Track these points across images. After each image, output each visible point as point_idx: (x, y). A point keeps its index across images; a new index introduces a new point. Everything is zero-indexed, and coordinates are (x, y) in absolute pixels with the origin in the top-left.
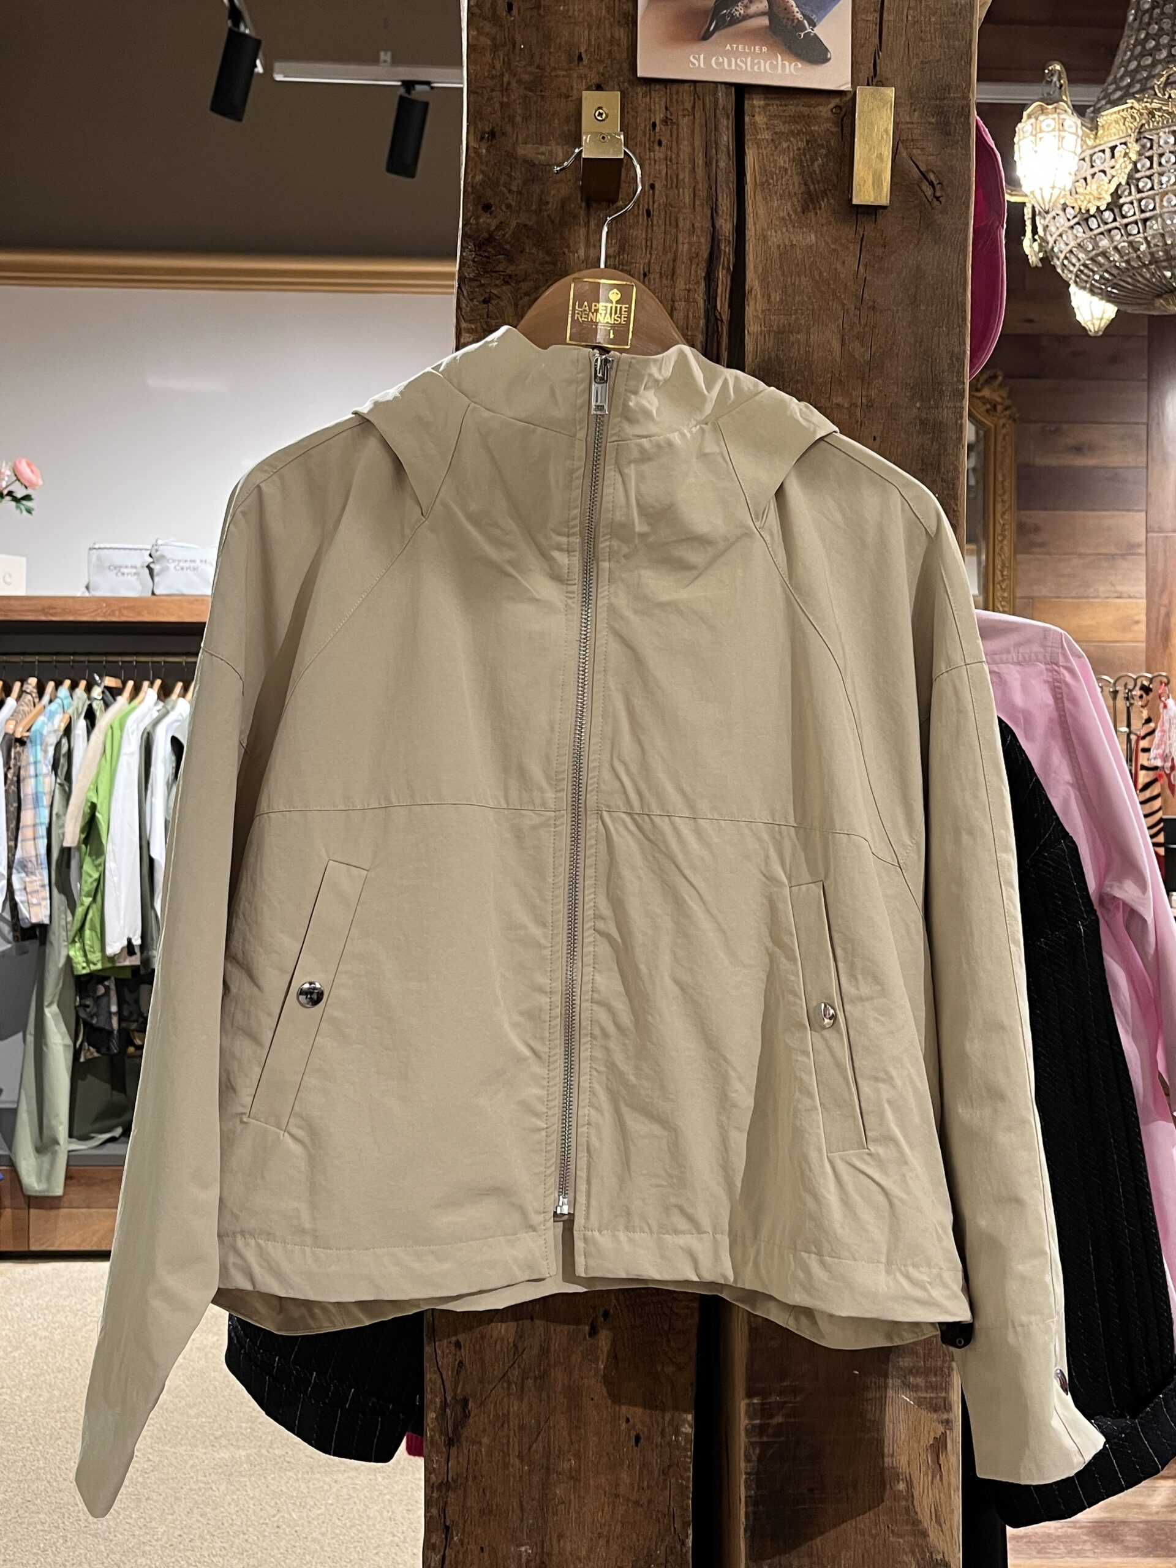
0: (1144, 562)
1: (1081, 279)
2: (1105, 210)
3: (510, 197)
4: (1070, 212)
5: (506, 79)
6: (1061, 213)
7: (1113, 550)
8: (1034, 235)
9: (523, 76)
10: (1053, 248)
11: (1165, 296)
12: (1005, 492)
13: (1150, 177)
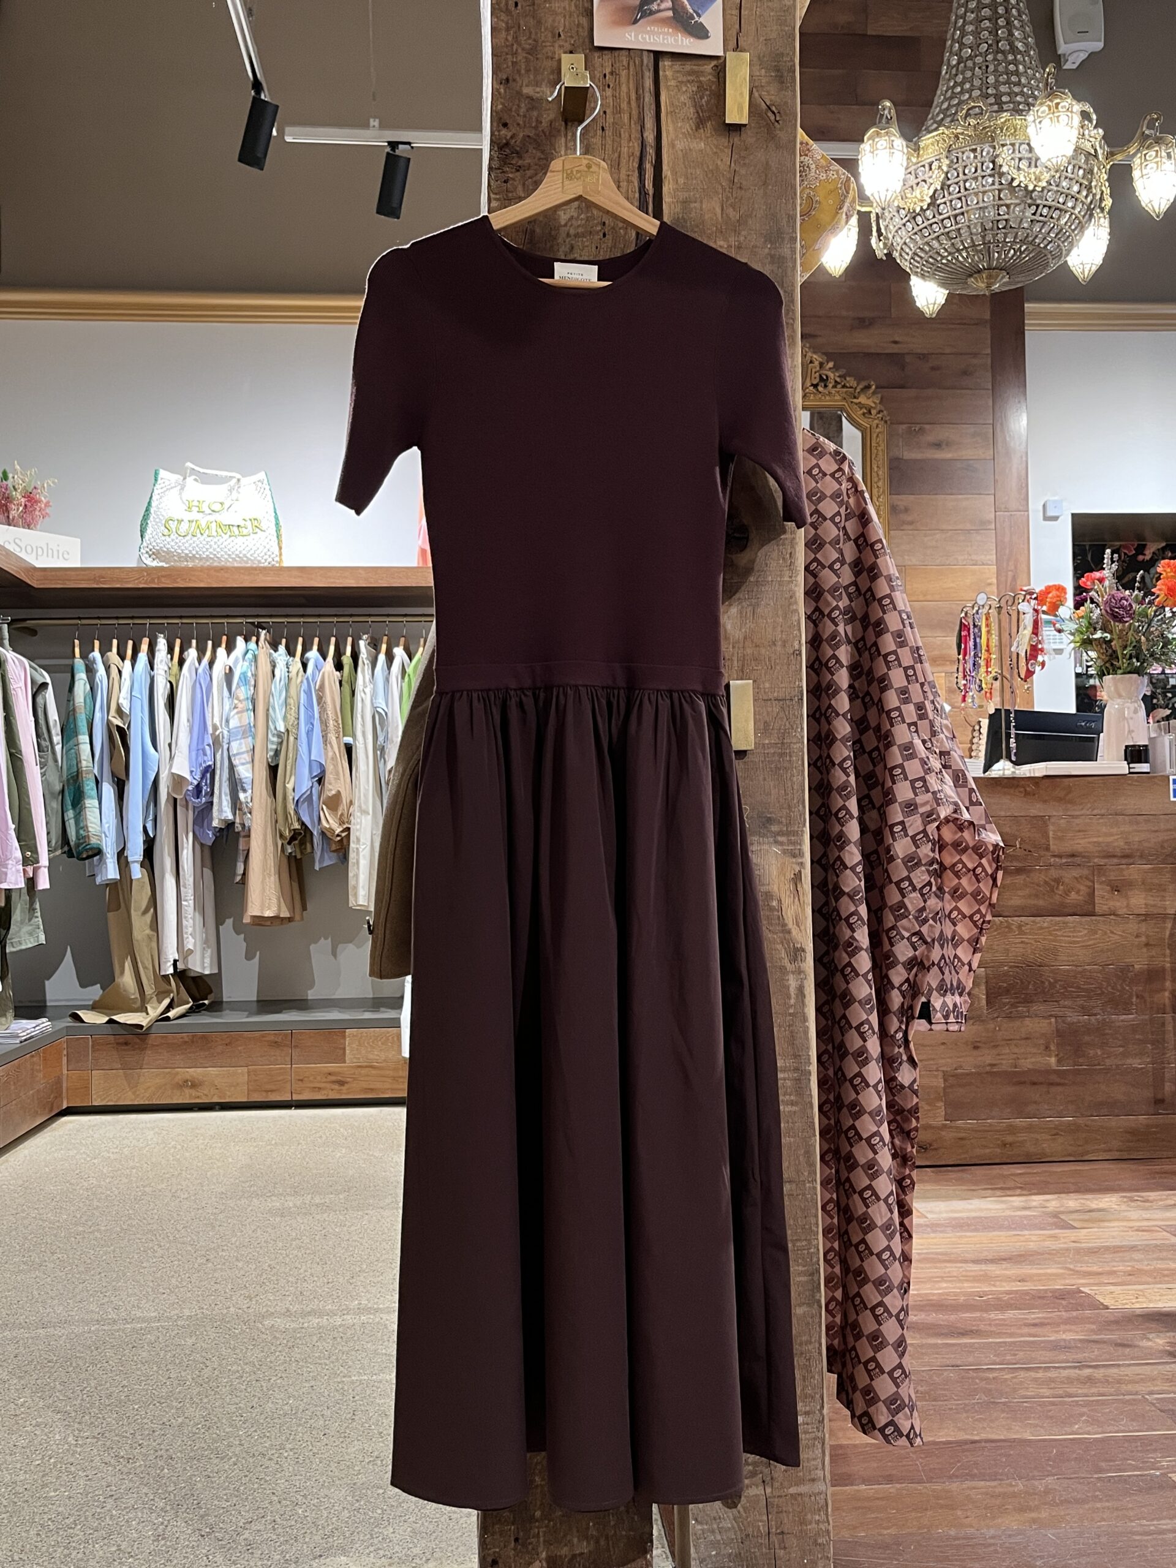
0: (994, 536)
1: (914, 266)
2: (927, 209)
3: (519, 118)
4: (903, 212)
6: (895, 214)
7: (969, 526)
8: (879, 237)
9: (525, 45)
10: (892, 244)
11: (976, 275)
12: (879, 479)
13: (957, 183)
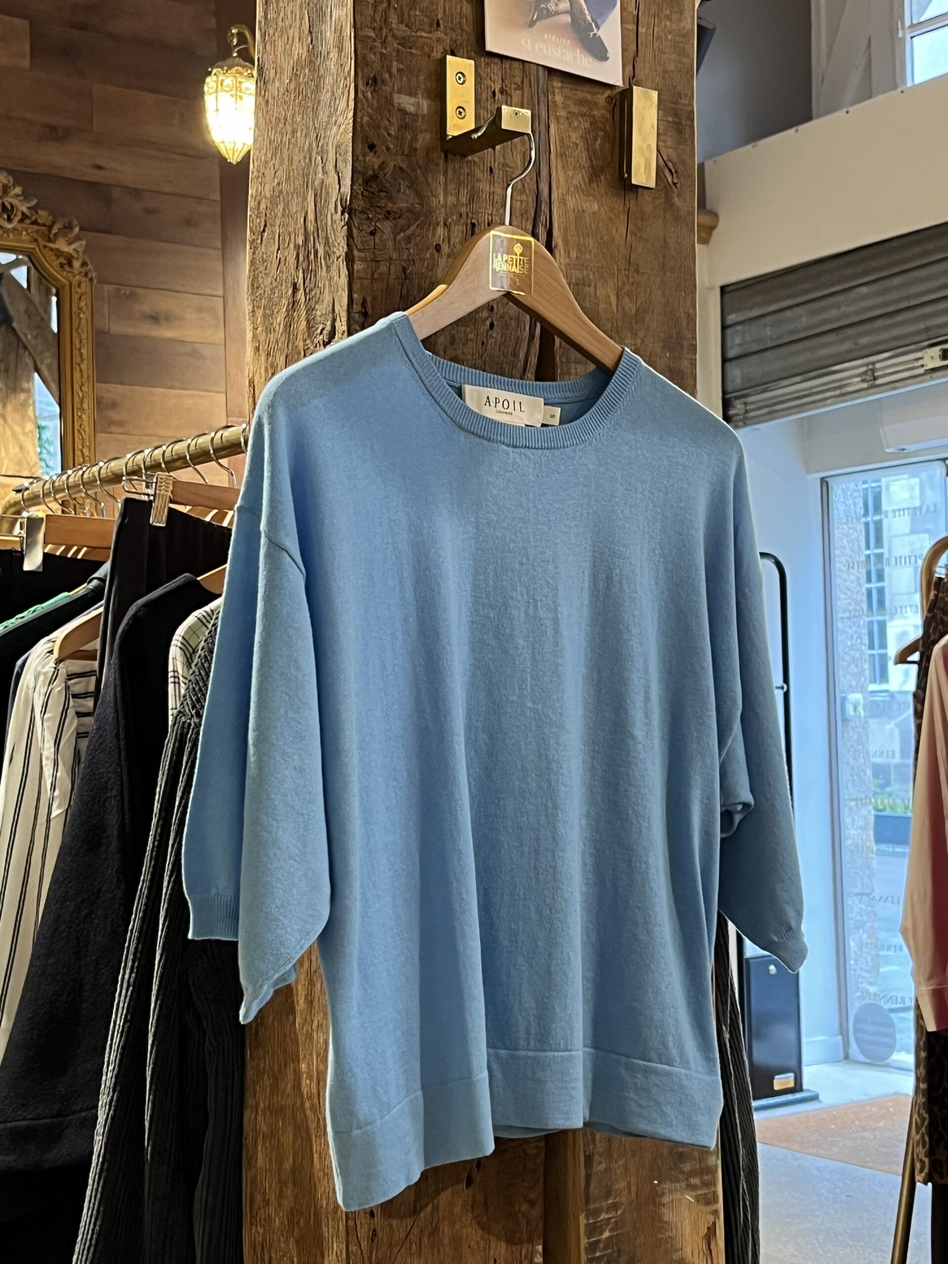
3: (389, 139)
5: (384, 31)
9: (395, 31)
